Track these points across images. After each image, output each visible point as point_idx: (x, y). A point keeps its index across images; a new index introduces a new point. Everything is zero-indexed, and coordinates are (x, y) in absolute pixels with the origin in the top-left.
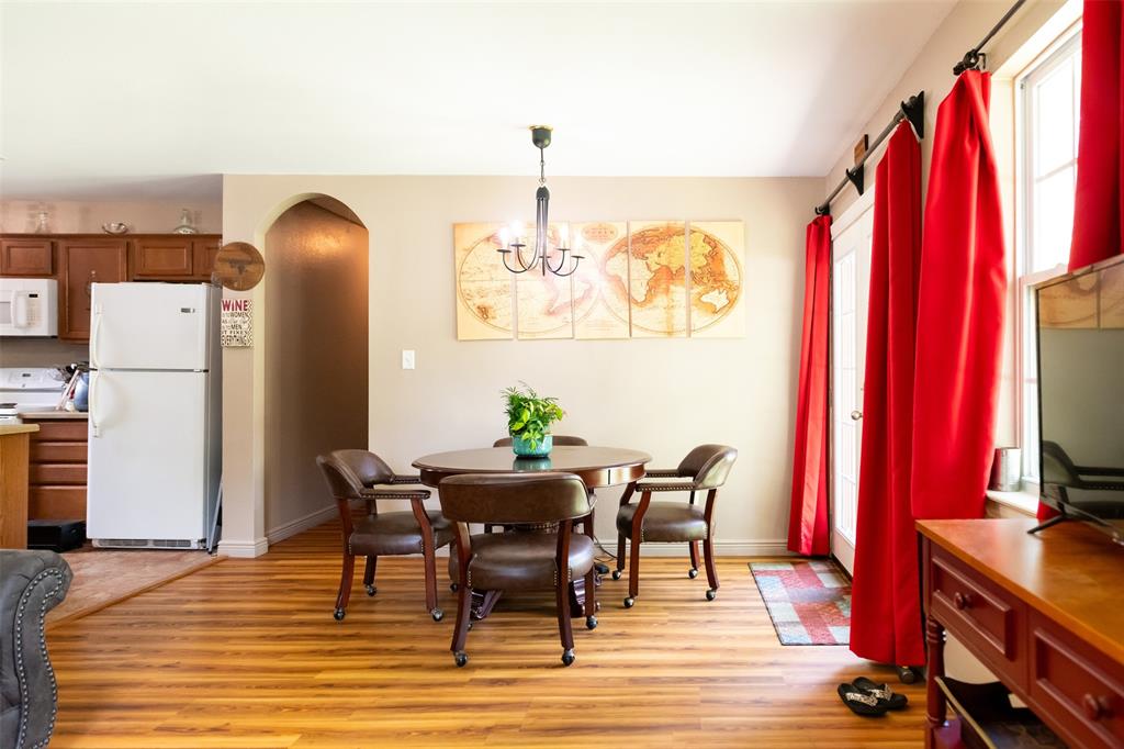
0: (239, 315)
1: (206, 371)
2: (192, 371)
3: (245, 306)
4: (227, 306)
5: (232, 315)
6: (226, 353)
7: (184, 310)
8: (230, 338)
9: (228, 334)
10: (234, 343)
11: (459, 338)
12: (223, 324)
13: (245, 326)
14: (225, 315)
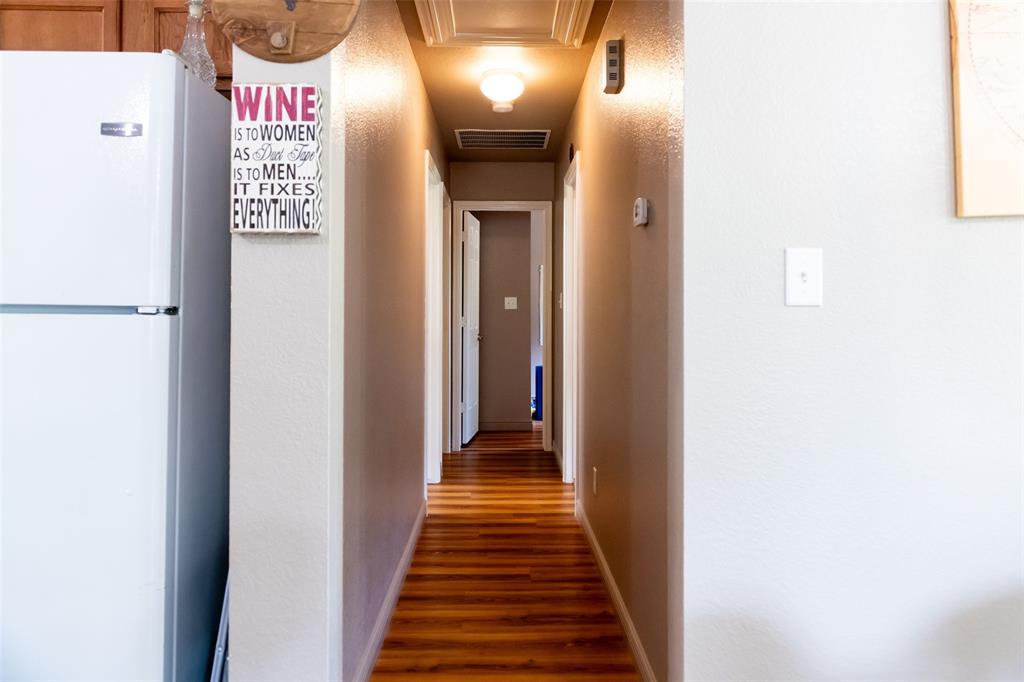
0: (290, 134)
1: (172, 311)
2: (134, 310)
3: (308, 104)
4: (250, 106)
5: (266, 134)
6: (241, 253)
7: (108, 129)
8: (260, 207)
9: (253, 192)
10: (272, 223)
11: (969, 207)
12: (235, 163)
13: (306, 170)
14: (245, 133)
